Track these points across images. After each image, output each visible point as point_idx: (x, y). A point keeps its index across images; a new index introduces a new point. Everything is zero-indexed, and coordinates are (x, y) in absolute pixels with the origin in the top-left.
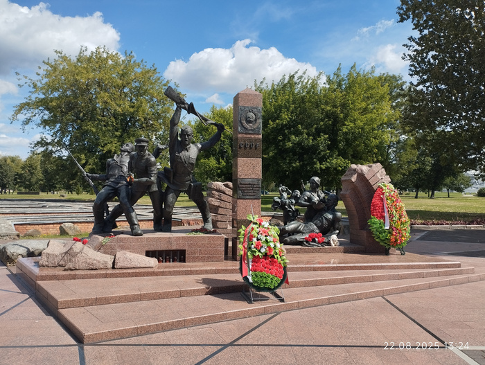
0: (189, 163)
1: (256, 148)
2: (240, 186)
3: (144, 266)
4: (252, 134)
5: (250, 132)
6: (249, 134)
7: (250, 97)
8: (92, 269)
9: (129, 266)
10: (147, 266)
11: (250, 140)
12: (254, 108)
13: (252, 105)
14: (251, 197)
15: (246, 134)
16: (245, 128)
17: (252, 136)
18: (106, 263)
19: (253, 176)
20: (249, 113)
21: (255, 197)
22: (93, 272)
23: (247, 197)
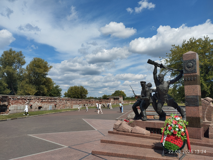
0: (163, 90)
1: (194, 80)
2: (186, 99)
3: (141, 133)
4: (191, 73)
5: (190, 72)
6: (190, 73)
7: (189, 55)
8: (124, 132)
9: (136, 132)
10: (142, 133)
11: (191, 76)
12: (191, 60)
13: (190, 59)
14: (193, 105)
15: (188, 73)
16: (187, 71)
17: (192, 74)
18: (128, 130)
19: (194, 94)
20: (189, 63)
21: (195, 105)
22: (124, 133)
23: (191, 105)
